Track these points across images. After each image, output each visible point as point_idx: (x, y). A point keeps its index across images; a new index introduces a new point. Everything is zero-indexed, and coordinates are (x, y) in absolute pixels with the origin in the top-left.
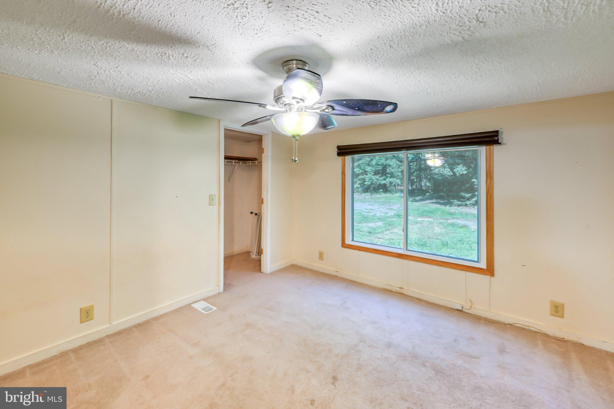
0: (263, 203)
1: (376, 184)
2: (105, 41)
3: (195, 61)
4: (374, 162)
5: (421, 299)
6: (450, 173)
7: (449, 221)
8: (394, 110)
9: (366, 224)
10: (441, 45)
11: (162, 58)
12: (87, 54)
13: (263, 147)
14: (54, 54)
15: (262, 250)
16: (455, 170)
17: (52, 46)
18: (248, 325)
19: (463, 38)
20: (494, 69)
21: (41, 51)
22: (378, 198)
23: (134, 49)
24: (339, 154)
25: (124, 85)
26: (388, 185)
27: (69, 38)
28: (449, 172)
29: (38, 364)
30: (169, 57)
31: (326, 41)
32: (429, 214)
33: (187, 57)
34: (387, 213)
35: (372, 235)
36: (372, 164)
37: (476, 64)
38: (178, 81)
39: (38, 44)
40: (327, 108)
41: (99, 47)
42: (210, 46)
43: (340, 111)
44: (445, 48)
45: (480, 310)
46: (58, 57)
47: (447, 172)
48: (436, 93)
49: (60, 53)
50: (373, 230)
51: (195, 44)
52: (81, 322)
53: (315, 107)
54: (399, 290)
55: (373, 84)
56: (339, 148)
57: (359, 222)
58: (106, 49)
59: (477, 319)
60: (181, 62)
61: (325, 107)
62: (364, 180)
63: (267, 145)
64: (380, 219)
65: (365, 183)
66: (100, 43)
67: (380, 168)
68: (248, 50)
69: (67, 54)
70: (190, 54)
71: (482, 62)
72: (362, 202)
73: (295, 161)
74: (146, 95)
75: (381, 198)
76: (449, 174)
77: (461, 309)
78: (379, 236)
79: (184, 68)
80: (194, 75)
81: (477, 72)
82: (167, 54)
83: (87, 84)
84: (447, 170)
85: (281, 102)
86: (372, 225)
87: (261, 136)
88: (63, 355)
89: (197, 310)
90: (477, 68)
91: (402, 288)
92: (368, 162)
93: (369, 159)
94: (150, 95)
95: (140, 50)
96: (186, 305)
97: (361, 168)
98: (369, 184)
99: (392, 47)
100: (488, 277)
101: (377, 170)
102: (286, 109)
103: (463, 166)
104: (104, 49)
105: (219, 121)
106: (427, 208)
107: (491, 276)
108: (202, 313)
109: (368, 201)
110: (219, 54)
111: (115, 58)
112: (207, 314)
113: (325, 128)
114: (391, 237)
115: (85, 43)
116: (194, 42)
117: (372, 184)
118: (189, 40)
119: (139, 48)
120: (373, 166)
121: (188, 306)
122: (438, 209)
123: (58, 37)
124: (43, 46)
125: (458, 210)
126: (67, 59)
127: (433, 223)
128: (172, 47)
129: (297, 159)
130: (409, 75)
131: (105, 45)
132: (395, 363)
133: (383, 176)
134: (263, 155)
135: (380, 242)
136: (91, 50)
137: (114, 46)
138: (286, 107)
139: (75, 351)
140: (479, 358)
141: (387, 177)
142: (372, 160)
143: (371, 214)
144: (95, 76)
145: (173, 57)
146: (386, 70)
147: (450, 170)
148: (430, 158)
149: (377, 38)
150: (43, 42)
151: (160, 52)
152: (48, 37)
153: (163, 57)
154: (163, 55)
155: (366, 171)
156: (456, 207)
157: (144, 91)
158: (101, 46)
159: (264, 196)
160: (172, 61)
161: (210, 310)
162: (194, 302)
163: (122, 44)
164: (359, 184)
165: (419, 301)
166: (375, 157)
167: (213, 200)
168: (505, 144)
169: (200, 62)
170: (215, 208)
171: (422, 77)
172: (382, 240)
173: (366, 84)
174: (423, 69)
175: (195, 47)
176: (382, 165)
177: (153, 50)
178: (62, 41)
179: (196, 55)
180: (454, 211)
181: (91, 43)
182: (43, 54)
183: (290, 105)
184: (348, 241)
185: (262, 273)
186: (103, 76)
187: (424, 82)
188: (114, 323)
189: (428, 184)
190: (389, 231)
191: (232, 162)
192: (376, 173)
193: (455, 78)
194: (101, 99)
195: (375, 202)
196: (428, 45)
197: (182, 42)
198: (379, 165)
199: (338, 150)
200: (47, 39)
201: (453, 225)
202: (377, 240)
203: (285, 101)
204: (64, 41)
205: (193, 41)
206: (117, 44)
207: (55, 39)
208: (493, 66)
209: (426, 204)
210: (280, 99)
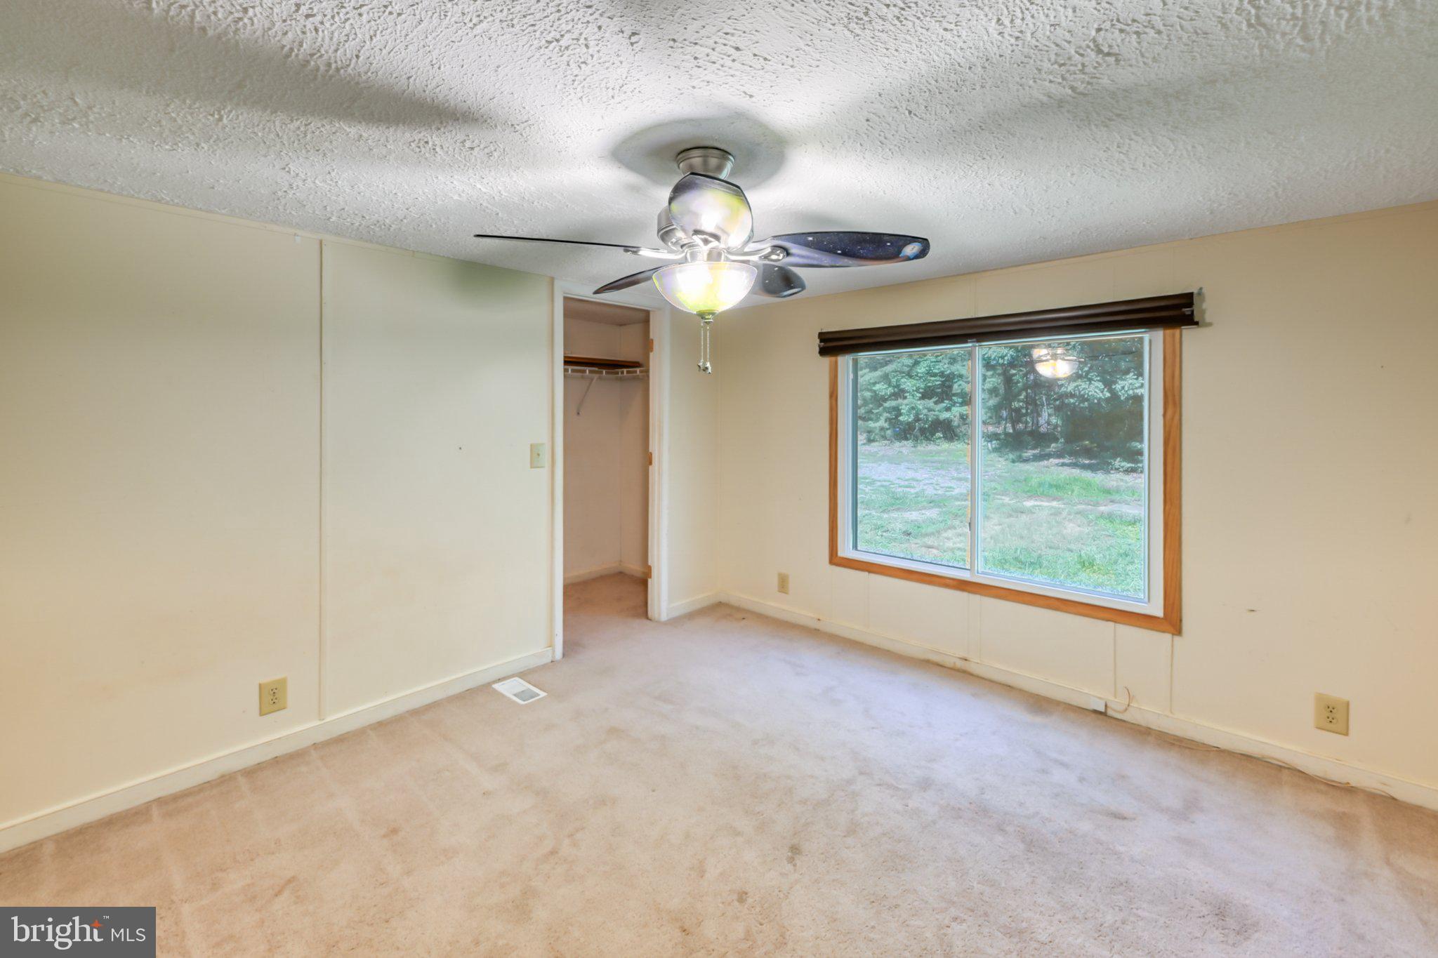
0: (651, 463)
1: (927, 419)
2: (302, 122)
3: (490, 155)
4: (921, 369)
5: (1009, 686)
6: (1102, 392)
7: (1102, 508)
8: (923, 253)
9: (899, 513)
10: (1025, 106)
11: (420, 152)
12: (268, 148)
13: (651, 337)
14: (201, 150)
15: (650, 568)
16: (1118, 387)
17: (197, 135)
18: (614, 732)
19: (1073, 88)
20: (1161, 153)
21: (176, 144)
22: (931, 452)
23: (361, 136)
24: (824, 352)
25: (346, 210)
26: (955, 424)
27: (231, 117)
28: (1100, 390)
29: (176, 798)
30: (434, 149)
31: (764, 106)
32: (1053, 491)
33: (472, 149)
34: (951, 487)
35: (912, 540)
36: (918, 373)
37: (1116, 144)
38: (456, 197)
39: (170, 130)
40: (772, 253)
41: (291, 133)
42: (518, 125)
43: (803, 257)
44: (1036, 111)
45: (1148, 712)
46: (210, 155)
47: (1096, 390)
48: (1036, 211)
49: (213, 148)
50: (916, 528)
51: (486, 121)
52: (262, 714)
53: (746, 250)
54: (960, 664)
55: (885, 194)
56: (823, 337)
57: (883, 508)
58: (306, 136)
59: (1142, 734)
60: (460, 159)
61: (769, 250)
62: (897, 411)
63: (661, 332)
64: (933, 502)
65: (901, 418)
66: (292, 126)
67: (937, 381)
68: (599, 130)
69: (227, 149)
70: (477, 141)
71: (1131, 140)
72: (892, 463)
73: (704, 370)
74: (392, 229)
75: (939, 453)
76: (1101, 395)
77: (1103, 710)
78: (929, 541)
79: (467, 171)
80: (490, 184)
81: (1124, 162)
82: (430, 143)
83: (270, 208)
84: (1097, 387)
85: (674, 240)
86: (914, 515)
87: (647, 313)
88: (225, 781)
89: (503, 696)
90: (1120, 152)
91: (966, 660)
92: (906, 369)
93: (909, 362)
94: (400, 229)
95: (373, 136)
96: (480, 686)
97: (890, 385)
98: (910, 420)
99: (915, 115)
100: (1168, 636)
101: (930, 387)
102: (684, 254)
103: (1136, 377)
104: (301, 136)
105: (552, 280)
106: (1048, 478)
107: (1173, 634)
108: (514, 702)
109: (907, 461)
110: (538, 140)
111: (325, 154)
112: (522, 705)
113: (778, 295)
114: (958, 545)
115: (261, 126)
116: (485, 117)
117: (917, 419)
118: (473, 114)
119: (372, 133)
120: (921, 377)
121: (486, 689)
122: (1076, 480)
123: (210, 117)
124: (179, 135)
125: (1127, 482)
126: (229, 160)
127: (1060, 513)
128: (439, 129)
129: (708, 365)
130: (965, 172)
131: (302, 129)
132: (934, 822)
133: (942, 402)
134: (651, 354)
135: (932, 555)
136: (274, 140)
137: (322, 131)
138: (683, 252)
139: (250, 773)
140: (1134, 819)
141: (954, 404)
142: (916, 363)
143: (913, 491)
144: (285, 192)
145: (442, 148)
146: (908, 162)
147: (1103, 387)
148: (1044, 358)
149: (877, 96)
150: (180, 127)
151: (415, 140)
152: (189, 117)
153: (423, 149)
154: (421, 145)
155: (903, 391)
156: (1120, 476)
157: (387, 221)
158: (294, 132)
159: (654, 447)
160: (441, 158)
161: (532, 697)
162: (499, 679)
163: (337, 125)
164: (886, 421)
165: (1007, 689)
166: (925, 355)
167: (539, 455)
168: (1210, 324)
169: (499, 157)
170: (544, 473)
171: (994, 175)
172: (935, 551)
173: (868, 193)
174: (994, 157)
175: (487, 128)
176: (942, 374)
177: (399, 138)
178: (217, 124)
179: (491, 143)
180: (1115, 484)
181: (275, 126)
182: (180, 150)
183: (693, 246)
184: (845, 551)
185: (650, 620)
186: (300, 191)
187: (1002, 185)
188: (328, 720)
189: (1054, 420)
190: (954, 531)
191: (584, 371)
192: (927, 394)
193: (1073, 174)
194: (298, 239)
195: (925, 461)
196: (995, 106)
197: (458, 120)
198: (935, 375)
199: (821, 342)
200: (187, 121)
201: (1110, 517)
202: (924, 550)
203: (681, 239)
204: (220, 124)
205: (482, 117)
206: (328, 127)
207: (203, 120)
208: (1158, 147)
209: (1047, 467)
210: (671, 234)
